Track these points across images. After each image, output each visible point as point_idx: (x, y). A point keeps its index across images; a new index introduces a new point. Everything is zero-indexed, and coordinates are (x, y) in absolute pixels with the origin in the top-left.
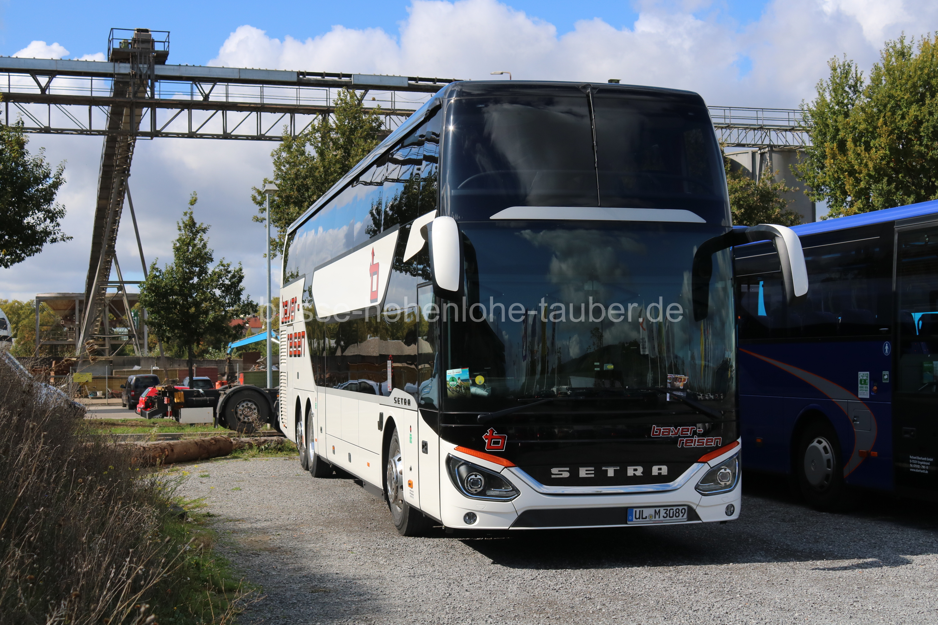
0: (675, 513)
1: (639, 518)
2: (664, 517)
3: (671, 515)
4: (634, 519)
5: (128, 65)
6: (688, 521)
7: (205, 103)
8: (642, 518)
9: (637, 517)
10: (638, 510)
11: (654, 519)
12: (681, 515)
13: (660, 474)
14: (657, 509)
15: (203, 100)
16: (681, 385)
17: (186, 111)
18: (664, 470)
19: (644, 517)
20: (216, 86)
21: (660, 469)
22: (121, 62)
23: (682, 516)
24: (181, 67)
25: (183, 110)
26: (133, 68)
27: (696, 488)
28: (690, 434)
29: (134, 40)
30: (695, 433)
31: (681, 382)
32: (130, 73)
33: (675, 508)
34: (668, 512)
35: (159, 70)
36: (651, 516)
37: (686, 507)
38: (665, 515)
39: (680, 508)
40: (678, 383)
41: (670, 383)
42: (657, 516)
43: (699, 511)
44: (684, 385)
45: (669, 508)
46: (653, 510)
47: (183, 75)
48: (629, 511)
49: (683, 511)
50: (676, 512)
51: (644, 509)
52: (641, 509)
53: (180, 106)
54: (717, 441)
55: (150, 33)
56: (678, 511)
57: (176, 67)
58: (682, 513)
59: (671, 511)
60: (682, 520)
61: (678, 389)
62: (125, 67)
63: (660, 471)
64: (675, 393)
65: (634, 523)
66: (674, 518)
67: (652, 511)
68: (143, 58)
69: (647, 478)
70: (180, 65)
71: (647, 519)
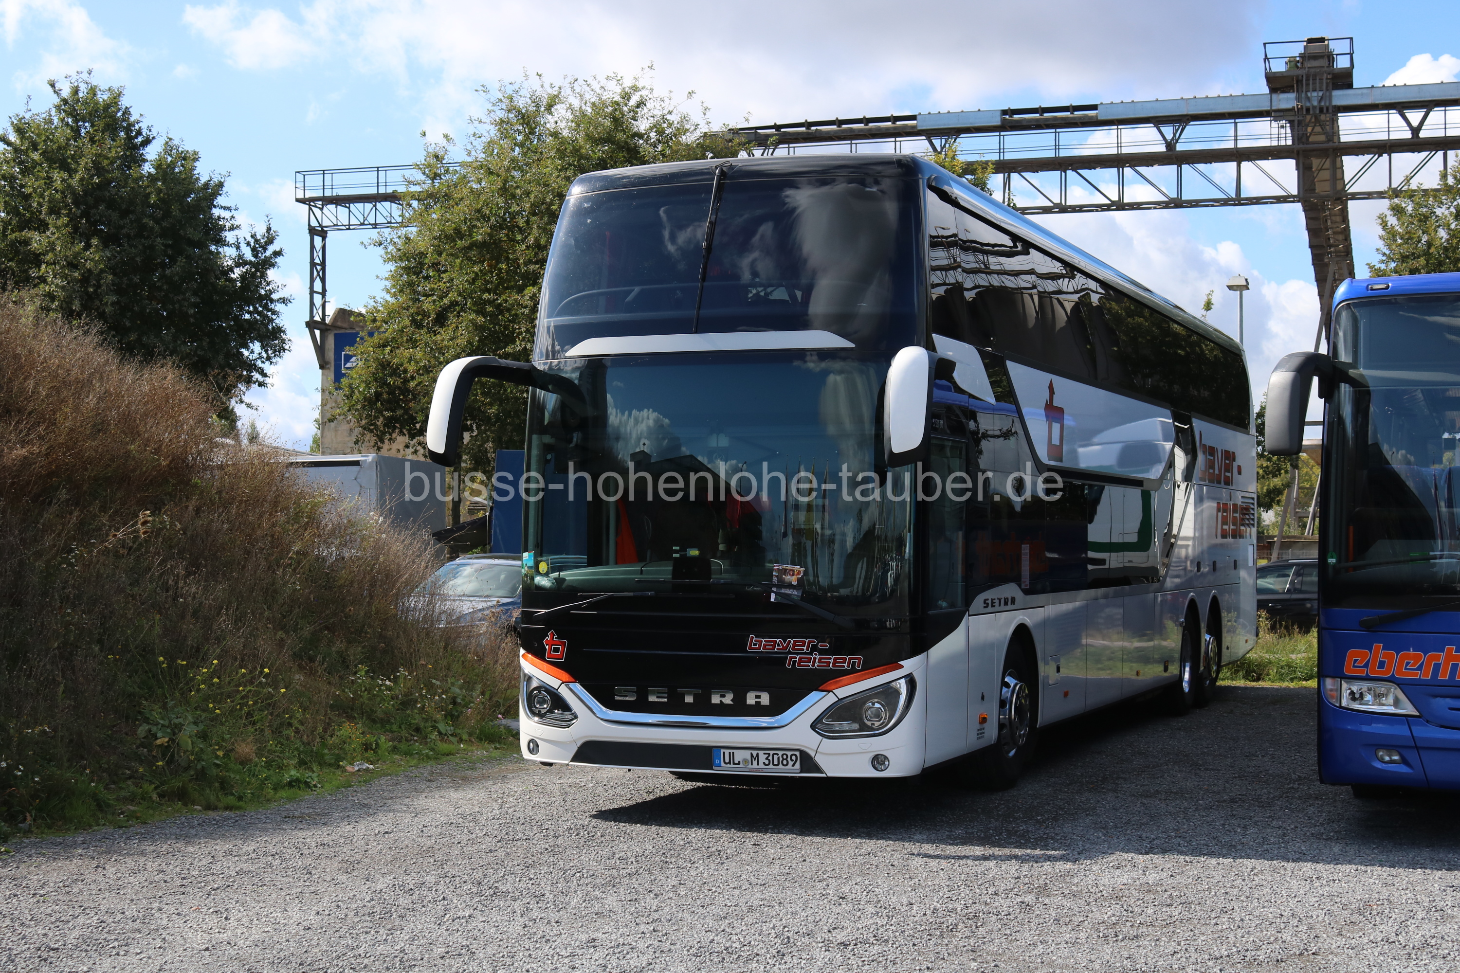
0: (781, 759)
1: (730, 763)
2: (764, 763)
3: (776, 762)
4: (723, 764)
5: (1292, 96)
6: (801, 772)
7: (1415, 140)
8: (734, 764)
9: (727, 760)
10: (727, 751)
11: (750, 766)
12: (791, 763)
13: (758, 703)
14: (755, 753)
15: (1413, 137)
16: (794, 580)
17: (1385, 156)
18: (765, 699)
19: (736, 761)
20: (1431, 113)
21: (758, 697)
22: (1284, 92)
23: (793, 765)
24: (1374, 89)
25: (1380, 155)
26: (1298, 99)
27: (813, 726)
28: (807, 649)
29: (1302, 56)
30: (814, 648)
31: (793, 575)
32: (1294, 108)
33: (780, 753)
34: (770, 758)
35: (1340, 97)
36: (745, 761)
37: (798, 753)
38: (767, 762)
39: (789, 753)
40: (789, 577)
41: (777, 576)
42: (755, 763)
43: (819, 760)
44: (799, 580)
45: (771, 753)
46: (748, 752)
47: (1377, 102)
48: (715, 751)
49: (794, 758)
50: (783, 759)
51: (736, 751)
52: (731, 751)
53: (1375, 150)
54: (854, 663)
55: (1326, 42)
56: (785, 758)
57: (1365, 91)
58: (792, 760)
59: (776, 757)
60: (793, 770)
61: (790, 586)
62: (1287, 99)
63: (758, 700)
64: (783, 591)
65: (723, 768)
66: (781, 766)
67: (747, 754)
68: (1318, 81)
69: (739, 709)
70: (1373, 87)
71: (741, 765)
